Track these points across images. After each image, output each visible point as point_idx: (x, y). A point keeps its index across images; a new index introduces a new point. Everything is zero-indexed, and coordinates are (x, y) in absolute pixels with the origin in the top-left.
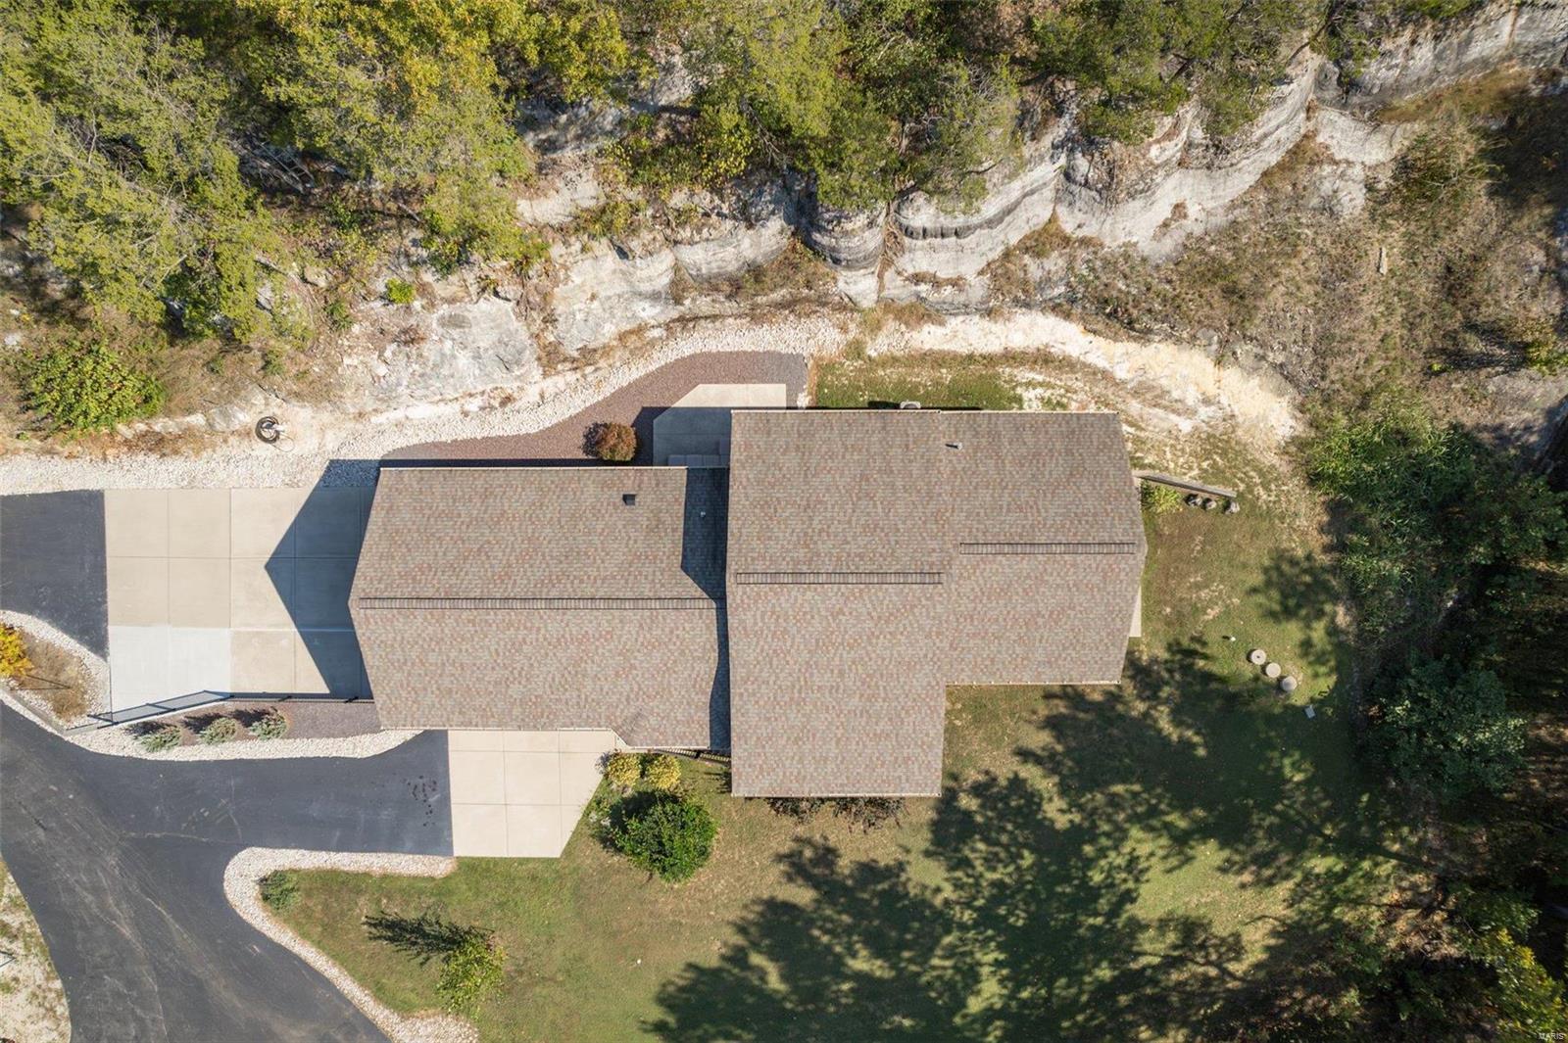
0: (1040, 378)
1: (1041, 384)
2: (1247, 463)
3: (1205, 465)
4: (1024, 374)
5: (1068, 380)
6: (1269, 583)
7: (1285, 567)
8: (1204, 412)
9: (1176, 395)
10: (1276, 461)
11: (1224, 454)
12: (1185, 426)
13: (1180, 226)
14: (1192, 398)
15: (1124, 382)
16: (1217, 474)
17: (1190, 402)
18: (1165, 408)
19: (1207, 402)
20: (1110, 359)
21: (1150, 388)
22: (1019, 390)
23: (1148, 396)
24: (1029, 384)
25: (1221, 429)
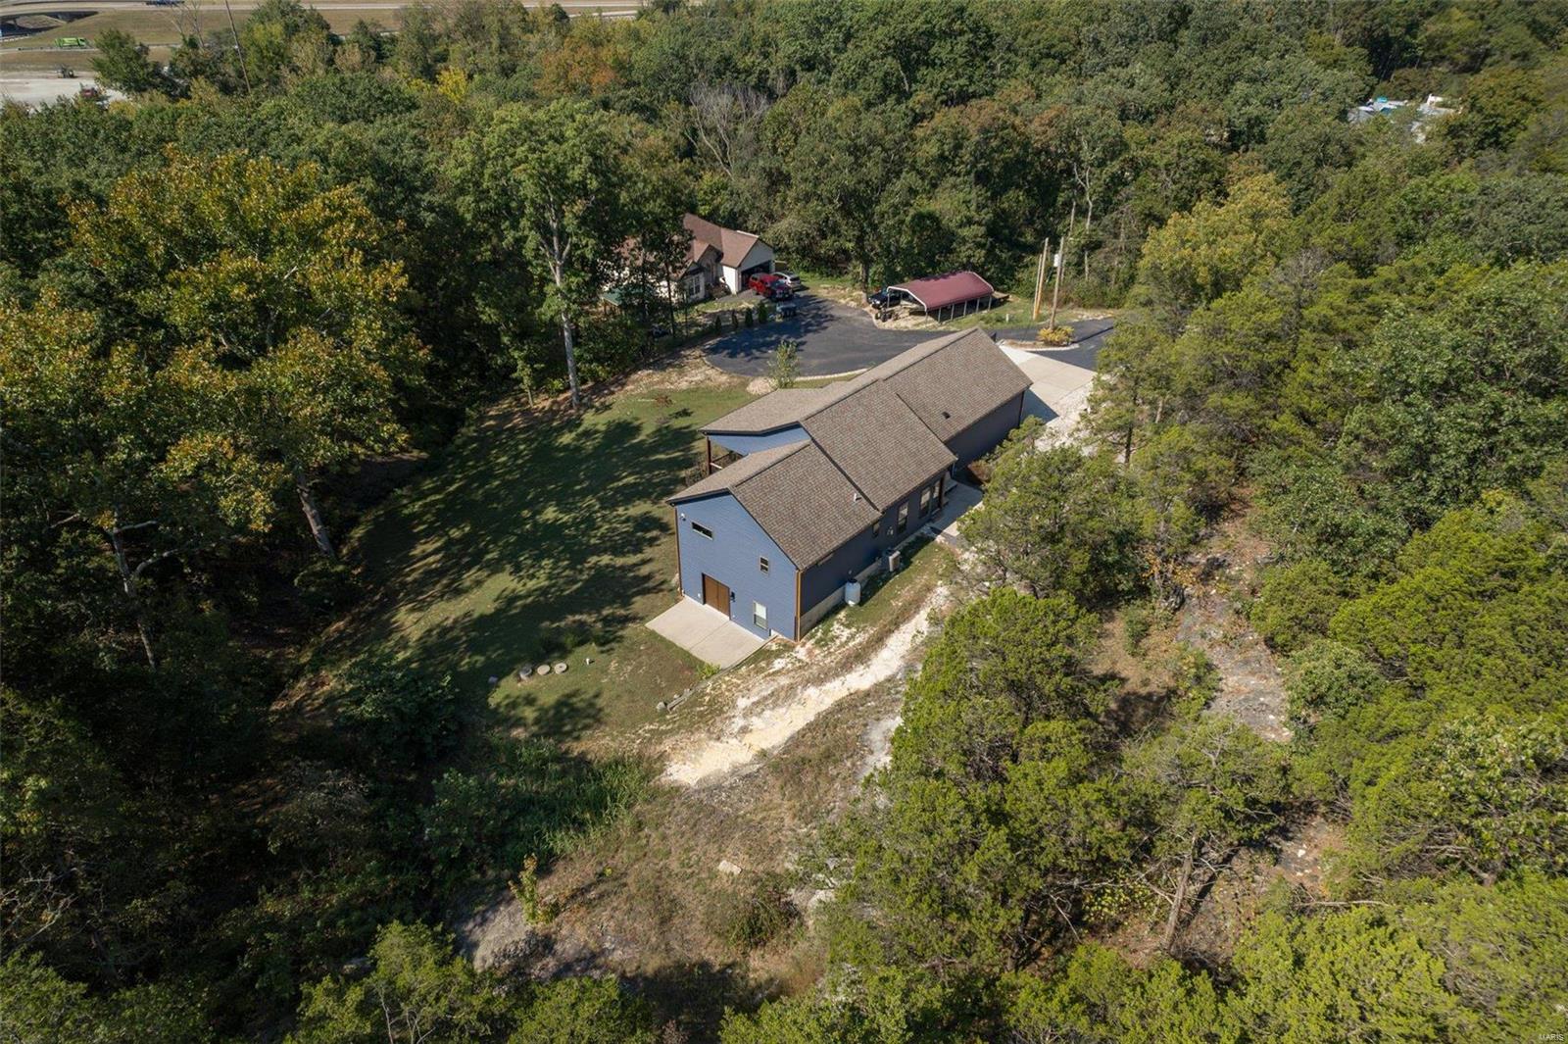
0: (851, 644)
1: (846, 642)
2: (679, 728)
3: (707, 698)
4: (861, 638)
5: (838, 656)
6: (591, 705)
7: (588, 721)
8: (739, 722)
9: (767, 713)
10: (660, 748)
11: (701, 715)
12: (743, 703)
13: (883, 749)
14: (756, 722)
15: (805, 687)
16: (694, 702)
17: (754, 719)
18: (765, 698)
19: (744, 730)
20: (826, 693)
21: (787, 697)
22: (854, 630)
23: (783, 694)
24: (852, 637)
25: (719, 724)
